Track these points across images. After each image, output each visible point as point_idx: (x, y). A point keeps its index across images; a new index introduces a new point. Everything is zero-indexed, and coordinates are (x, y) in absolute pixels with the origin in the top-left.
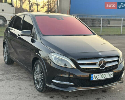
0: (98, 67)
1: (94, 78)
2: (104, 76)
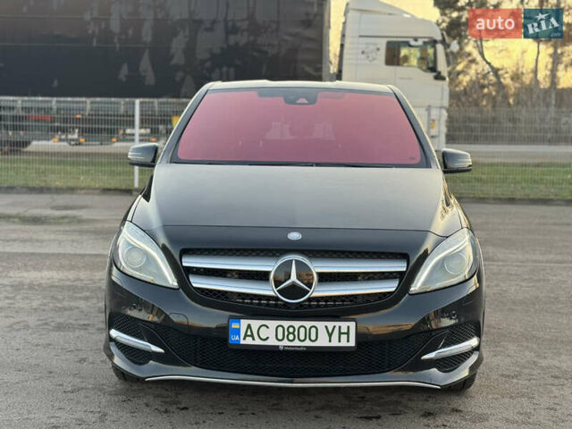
0: (271, 293)
2: (296, 333)
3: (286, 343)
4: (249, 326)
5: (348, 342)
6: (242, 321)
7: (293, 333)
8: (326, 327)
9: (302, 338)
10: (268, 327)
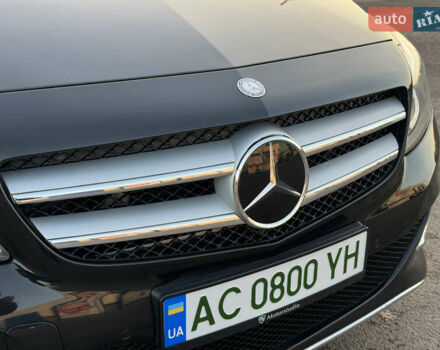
1: (198, 320)
2: (285, 284)
3: (270, 307)
5: (355, 268)
6: (188, 296)
7: (281, 286)
8: (329, 255)
9: (293, 289)
10: (237, 290)
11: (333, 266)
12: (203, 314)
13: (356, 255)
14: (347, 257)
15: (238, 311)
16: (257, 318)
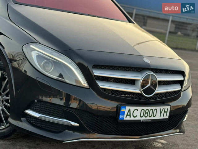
0: (139, 92)
1: (127, 115)
2: (149, 113)
3: (144, 118)
4: (129, 110)
5: (166, 116)
6: (127, 107)
7: (147, 113)
8: (160, 109)
9: (150, 115)
10: (137, 110)
11: (161, 113)
12: (129, 114)
13: (167, 112)
14: (165, 112)
15: (137, 116)
16: (140, 120)
